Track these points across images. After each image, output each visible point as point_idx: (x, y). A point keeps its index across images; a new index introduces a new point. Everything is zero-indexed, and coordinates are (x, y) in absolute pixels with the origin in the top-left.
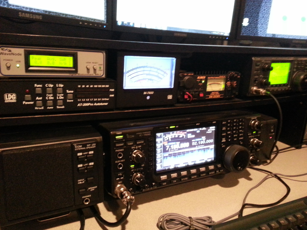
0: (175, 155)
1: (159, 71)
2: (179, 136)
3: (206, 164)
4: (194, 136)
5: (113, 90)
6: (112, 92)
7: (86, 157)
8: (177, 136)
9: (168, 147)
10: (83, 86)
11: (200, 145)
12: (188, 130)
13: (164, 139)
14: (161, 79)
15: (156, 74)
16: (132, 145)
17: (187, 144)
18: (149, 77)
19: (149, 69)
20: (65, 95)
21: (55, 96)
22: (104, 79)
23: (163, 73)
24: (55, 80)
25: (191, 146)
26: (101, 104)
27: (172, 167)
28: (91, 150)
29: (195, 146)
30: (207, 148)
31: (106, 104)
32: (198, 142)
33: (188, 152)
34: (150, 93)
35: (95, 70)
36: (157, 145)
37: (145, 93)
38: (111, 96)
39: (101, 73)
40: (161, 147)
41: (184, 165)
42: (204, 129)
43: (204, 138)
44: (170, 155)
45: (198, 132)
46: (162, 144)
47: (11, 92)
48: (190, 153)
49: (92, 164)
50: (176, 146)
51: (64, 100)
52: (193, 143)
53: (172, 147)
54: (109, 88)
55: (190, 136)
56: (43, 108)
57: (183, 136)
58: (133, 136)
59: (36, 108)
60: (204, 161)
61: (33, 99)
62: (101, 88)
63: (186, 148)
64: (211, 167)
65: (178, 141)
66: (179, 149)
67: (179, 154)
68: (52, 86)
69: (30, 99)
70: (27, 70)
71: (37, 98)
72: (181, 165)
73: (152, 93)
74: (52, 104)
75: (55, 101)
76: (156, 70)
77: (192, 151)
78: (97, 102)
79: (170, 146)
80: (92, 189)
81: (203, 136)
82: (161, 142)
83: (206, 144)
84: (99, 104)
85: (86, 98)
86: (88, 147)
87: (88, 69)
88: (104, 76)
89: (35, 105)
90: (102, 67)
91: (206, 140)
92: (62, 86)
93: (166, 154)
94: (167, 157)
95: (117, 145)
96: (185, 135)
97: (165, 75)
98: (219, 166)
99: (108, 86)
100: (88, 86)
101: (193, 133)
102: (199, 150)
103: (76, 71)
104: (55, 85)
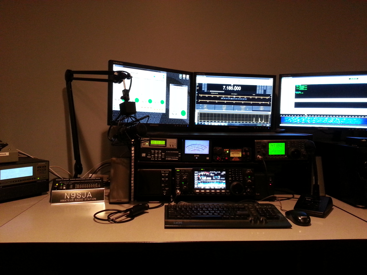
0: (204, 182)
1: (203, 146)
2: (206, 174)
3: (221, 189)
4: (214, 175)
5: (180, 154)
6: (179, 155)
7: (165, 176)
8: (205, 174)
9: (200, 178)
10: (168, 152)
11: (217, 179)
12: (211, 172)
13: (198, 174)
14: (204, 150)
15: (201, 148)
16: (183, 175)
17: (210, 178)
18: (198, 149)
19: (197, 145)
20: (162, 155)
21: (158, 155)
22: (176, 149)
23: (204, 147)
24: (158, 149)
25: (212, 179)
26: (175, 159)
27: (202, 188)
28: (167, 174)
29: (214, 180)
30: (221, 182)
31: (177, 159)
32: (216, 178)
33: (211, 182)
34: (197, 156)
35: (173, 146)
36: (195, 177)
37: (195, 156)
38: (179, 156)
39: (175, 147)
40: (197, 178)
41: (209, 188)
42: (219, 172)
43: (219, 176)
44: (201, 182)
45: (216, 173)
46: (197, 176)
47: (144, 153)
48: (212, 183)
49: (167, 179)
50: (204, 178)
51: (161, 157)
52: (213, 178)
53: (202, 178)
54: (178, 153)
55: (211, 175)
56: (153, 159)
57: (208, 174)
58: (184, 171)
59: (152, 159)
60: (220, 188)
61: (151, 156)
62: (175, 153)
63: (210, 180)
64: (223, 191)
65: (205, 176)
66: (206, 180)
67: (206, 182)
68: (157, 151)
69: (150, 155)
70: (150, 146)
71: (152, 155)
72: (207, 187)
73: (198, 156)
74: (157, 158)
75: (158, 157)
76: (201, 146)
77: (213, 182)
78: (173, 158)
79: (201, 178)
80: (167, 189)
81: (219, 175)
82: (197, 175)
83: (220, 180)
84: (174, 159)
85: (169, 156)
86: (166, 172)
87: (170, 145)
88: (176, 148)
89: (151, 158)
90: (176, 144)
91: (220, 178)
92: (161, 151)
93: (200, 181)
94: (200, 182)
95: (177, 174)
96: (209, 174)
97: (206, 148)
98: (228, 191)
99: (178, 152)
100: (170, 152)
101: (213, 173)
102: (217, 182)
103: (166, 146)
104: (158, 151)
